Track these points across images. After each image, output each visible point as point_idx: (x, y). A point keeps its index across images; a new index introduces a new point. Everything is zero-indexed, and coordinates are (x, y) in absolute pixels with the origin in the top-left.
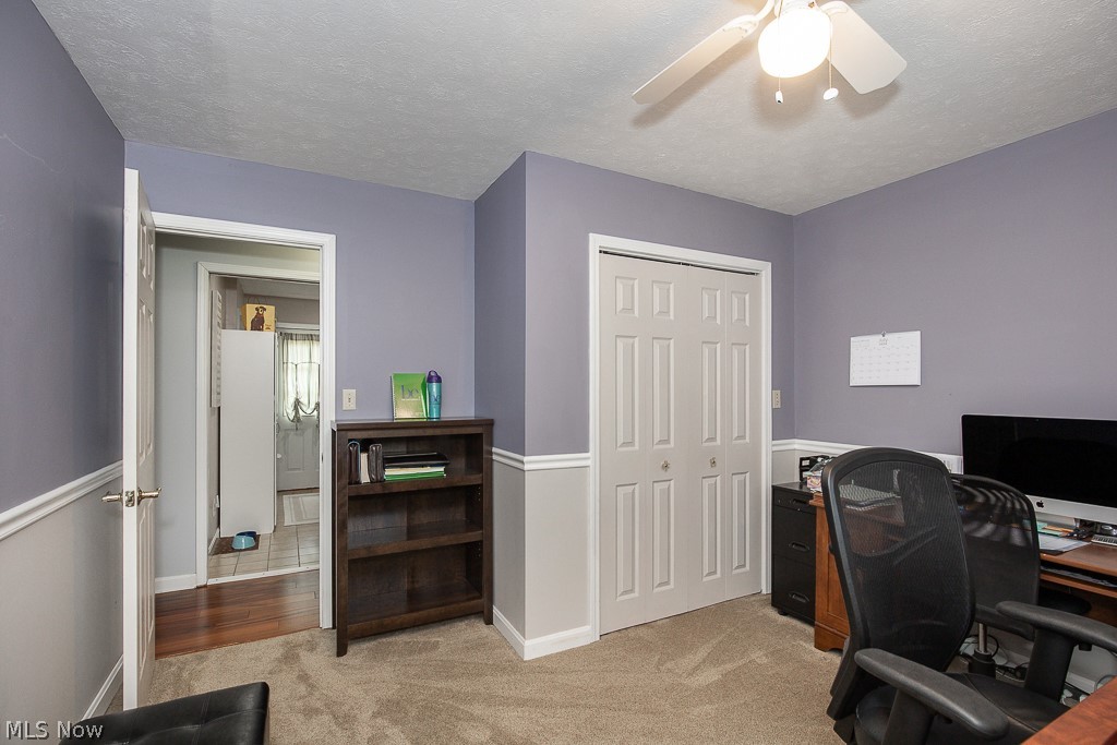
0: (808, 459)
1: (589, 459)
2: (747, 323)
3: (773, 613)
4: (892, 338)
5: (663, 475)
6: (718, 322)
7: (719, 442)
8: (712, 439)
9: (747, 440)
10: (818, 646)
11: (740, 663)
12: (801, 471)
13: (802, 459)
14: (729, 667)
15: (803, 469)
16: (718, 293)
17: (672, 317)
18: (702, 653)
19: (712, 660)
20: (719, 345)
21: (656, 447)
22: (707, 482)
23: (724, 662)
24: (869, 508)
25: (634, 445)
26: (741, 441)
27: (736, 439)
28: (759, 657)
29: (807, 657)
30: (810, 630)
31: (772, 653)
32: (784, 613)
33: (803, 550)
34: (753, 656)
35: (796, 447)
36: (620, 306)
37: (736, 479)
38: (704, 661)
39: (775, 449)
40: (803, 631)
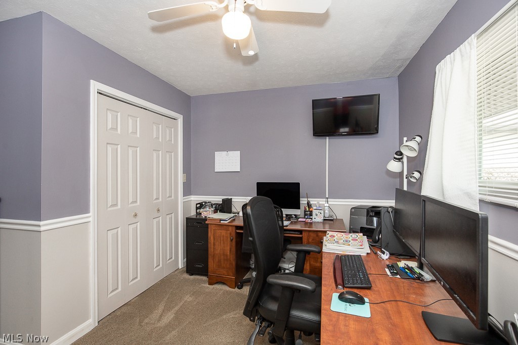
0: (198, 204)
1: (91, 217)
2: (173, 143)
3: (187, 276)
4: (230, 153)
5: (135, 220)
6: (160, 140)
7: (160, 200)
8: (158, 199)
9: (173, 198)
10: (210, 284)
11: (181, 303)
12: (197, 209)
13: (197, 204)
14: (176, 308)
15: (197, 208)
16: (160, 126)
17: (138, 136)
18: (161, 307)
19: (167, 309)
20: (160, 152)
21: (130, 206)
22: (155, 221)
23: (173, 307)
24: (229, 221)
25: (117, 206)
26: (170, 199)
27: (168, 198)
28: (188, 298)
29: (207, 290)
30: (205, 278)
31: (193, 294)
32: (192, 274)
33: (201, 244)
34: (185, 299)
35: (192, 199)
36: (110, 126)
37: (168, 217)
38: (164, 311)
39: (185, 200)
40: (202, 280)
